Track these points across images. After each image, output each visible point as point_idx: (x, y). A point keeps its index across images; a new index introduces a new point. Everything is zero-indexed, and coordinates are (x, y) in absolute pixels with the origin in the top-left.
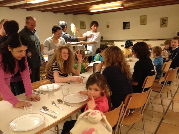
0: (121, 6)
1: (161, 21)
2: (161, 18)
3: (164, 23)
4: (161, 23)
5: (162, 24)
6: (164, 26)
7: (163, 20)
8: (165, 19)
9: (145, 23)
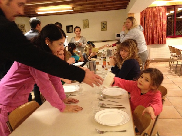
0: (72, 9)
1: (101, 25)
2: (101, 22)
3: (104, 27)
4: (101, 27)
5: (103, 27)
6: (105, 29)
7: (103, 24)
8: (105, 23)
9: (88, 26)
